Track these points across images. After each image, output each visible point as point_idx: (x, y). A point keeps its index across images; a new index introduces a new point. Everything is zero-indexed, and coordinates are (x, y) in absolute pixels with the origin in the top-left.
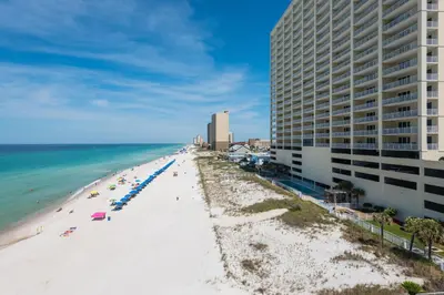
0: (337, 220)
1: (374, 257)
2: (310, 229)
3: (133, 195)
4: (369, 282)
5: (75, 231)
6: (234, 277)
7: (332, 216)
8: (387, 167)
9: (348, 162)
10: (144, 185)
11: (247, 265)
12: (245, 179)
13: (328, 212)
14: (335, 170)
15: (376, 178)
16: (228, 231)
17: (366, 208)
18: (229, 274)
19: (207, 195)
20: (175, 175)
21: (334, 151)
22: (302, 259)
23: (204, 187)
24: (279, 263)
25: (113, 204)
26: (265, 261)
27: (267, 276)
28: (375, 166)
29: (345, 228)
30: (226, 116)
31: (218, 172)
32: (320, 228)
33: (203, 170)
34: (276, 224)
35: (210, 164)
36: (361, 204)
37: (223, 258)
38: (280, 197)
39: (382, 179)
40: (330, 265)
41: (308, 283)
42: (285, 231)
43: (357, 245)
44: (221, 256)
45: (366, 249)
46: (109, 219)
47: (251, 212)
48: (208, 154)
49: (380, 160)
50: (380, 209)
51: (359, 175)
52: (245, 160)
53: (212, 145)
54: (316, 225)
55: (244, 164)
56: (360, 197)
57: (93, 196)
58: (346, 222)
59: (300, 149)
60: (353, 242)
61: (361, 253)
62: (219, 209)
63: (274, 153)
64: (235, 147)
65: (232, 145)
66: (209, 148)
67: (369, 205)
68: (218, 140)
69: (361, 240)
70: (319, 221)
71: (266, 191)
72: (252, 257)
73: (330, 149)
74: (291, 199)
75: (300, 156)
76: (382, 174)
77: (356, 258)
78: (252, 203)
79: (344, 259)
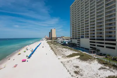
0: (95, 58)
1: (109, 68)
2: (88, 61)
3: (32, 54)
4: (111, 75)
5: (17, 66)
6: (74, 76)
7: (93, 57)
8: (106, 43)
9: (95, 42)
10: (35, 50)
11: (76, 72)
12: (64, 48)
13: (91, 56)
14: (91, 45)
15: (103, 47)
16: (66, 63)
17: (101, 55)
18: (72, 76)
19: (55, 53)
20: (43, 47)
21: (90, 39)
22: (90, 70)
23: (53, 50)
24: (84, 71)
25: (27, 57)
26: (80, 71)
27: (83, 76)
28: (103, 43)
29: (98, 60)
30: (55, 30)
31: (55, 46)
32: (91, 61)
33: (51, 46)
34: (78, 60)
35: (52, 44)
36: (99, 54)
37: (68, 71)
38: (76, 52)
39: (105, 47)
40: (98, 71)
41: (95, 76)
42: (82, 62)
43: (103, 65)
44: (67, 70)
45: (106, 66)
46: (27, 61)
47: (69, 57)
48: (50, 41)
49: (104, 42)
50: (105, 55)
51: (98, 46)
52: (62, 42)
53: (51, 38)
54: (90, 60)
55: (62, 43)
56: (99, 52)
57: (19, 54)
58: (97, 59)
59: (80, 39)
60: (102, 64)
61: (105, 67)
62: (60, 56)
63: (72, 40)
64: (58, 39)
65: (57, 38)
66: (50, 39)
67: (101, 54)
68: (53, 37)
69: (104, 64)
70: (90, 59)
71: (72, 51)
72: (76, 70)
73: (89, 39)
74: (79, 53)
75: (80, 41)
76: (105, 45)
77: (105, 68)
78: (69, 54)
79: (102, 69)
